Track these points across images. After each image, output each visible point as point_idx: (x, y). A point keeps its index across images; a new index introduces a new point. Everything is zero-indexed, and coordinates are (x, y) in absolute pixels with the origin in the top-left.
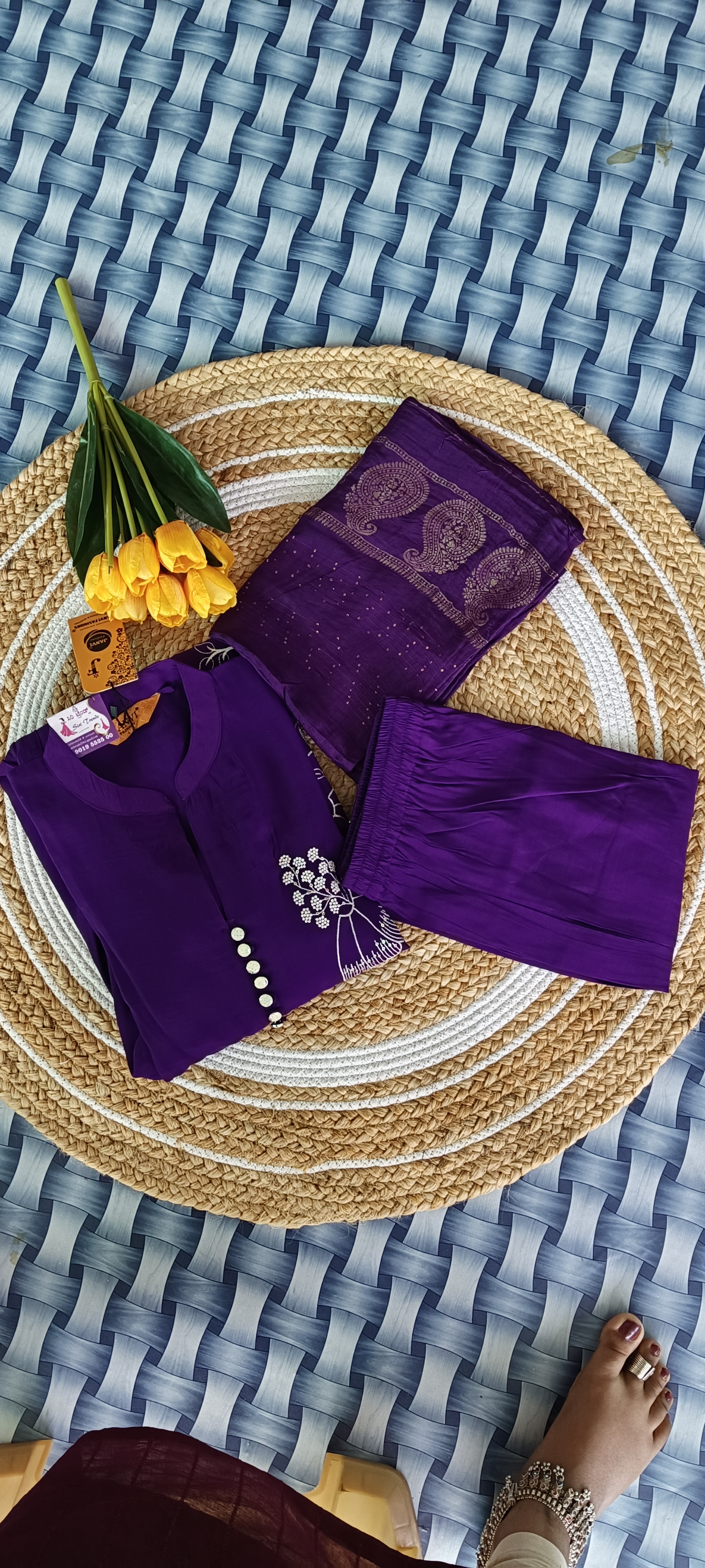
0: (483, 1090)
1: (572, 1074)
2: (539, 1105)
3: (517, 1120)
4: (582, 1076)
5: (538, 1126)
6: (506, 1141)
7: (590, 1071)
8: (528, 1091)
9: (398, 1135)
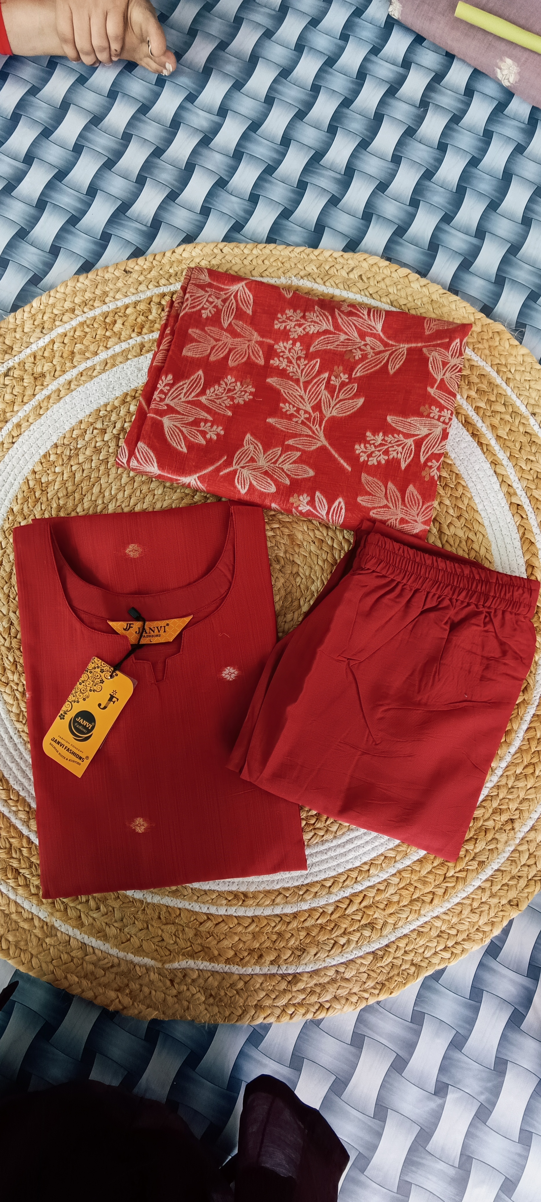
0: (343, 916)
1: (429, 913)
2: (393, 939)
3: (371, 950)
4: (437, 917)
5: (390, 959)
6: (358, 970)
7: (445, 913)
8: (385, 924)
9: (257, 946)
